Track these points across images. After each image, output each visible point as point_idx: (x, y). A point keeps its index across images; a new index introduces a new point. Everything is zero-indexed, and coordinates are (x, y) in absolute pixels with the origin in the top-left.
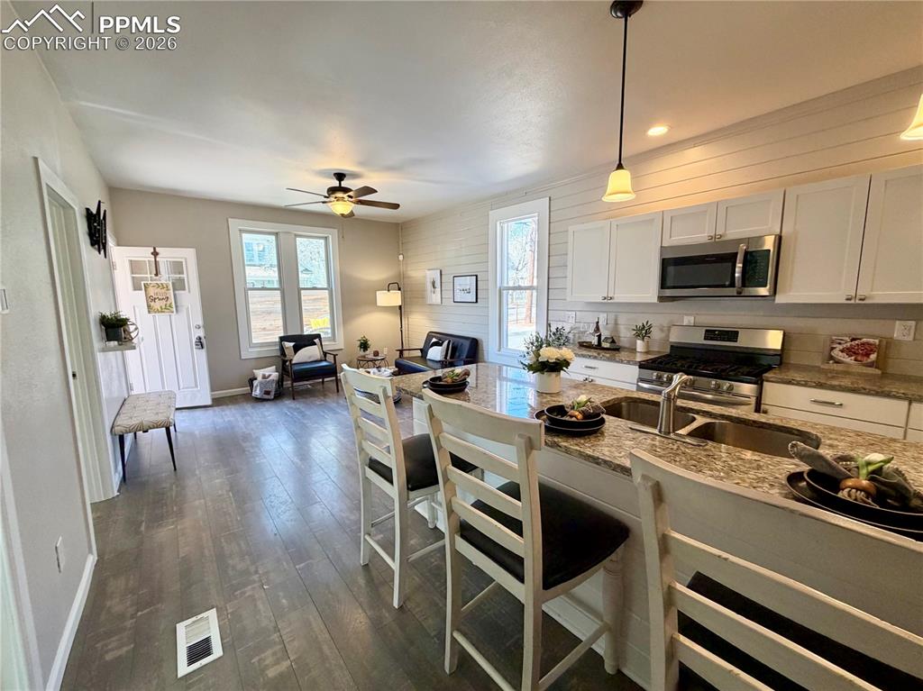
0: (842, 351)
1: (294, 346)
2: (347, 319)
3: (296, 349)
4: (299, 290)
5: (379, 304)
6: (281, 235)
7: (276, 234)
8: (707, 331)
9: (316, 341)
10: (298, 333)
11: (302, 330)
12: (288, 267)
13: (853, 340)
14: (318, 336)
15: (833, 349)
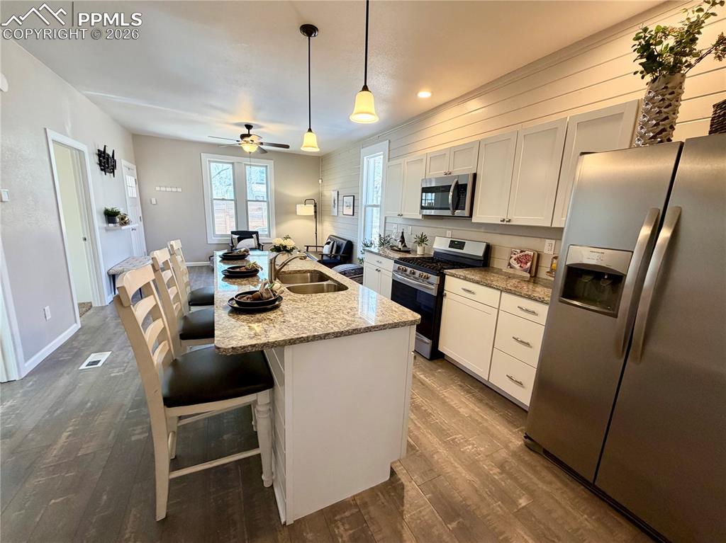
0: (515, 260)
1: (238, 238)
2: (277, 224)
3: (239, 240)
4: (247, 201)
5: (298, 214)
6: (235, 164)
7: (233, 163)
8: (451, 241)
9: (254, 236)
10: (246, 230)
11: (248, 228)
12: (240, 186)
13: (522, 252)
14: (256, 233)
15: (511, 257)
